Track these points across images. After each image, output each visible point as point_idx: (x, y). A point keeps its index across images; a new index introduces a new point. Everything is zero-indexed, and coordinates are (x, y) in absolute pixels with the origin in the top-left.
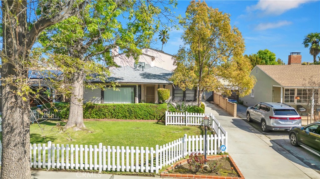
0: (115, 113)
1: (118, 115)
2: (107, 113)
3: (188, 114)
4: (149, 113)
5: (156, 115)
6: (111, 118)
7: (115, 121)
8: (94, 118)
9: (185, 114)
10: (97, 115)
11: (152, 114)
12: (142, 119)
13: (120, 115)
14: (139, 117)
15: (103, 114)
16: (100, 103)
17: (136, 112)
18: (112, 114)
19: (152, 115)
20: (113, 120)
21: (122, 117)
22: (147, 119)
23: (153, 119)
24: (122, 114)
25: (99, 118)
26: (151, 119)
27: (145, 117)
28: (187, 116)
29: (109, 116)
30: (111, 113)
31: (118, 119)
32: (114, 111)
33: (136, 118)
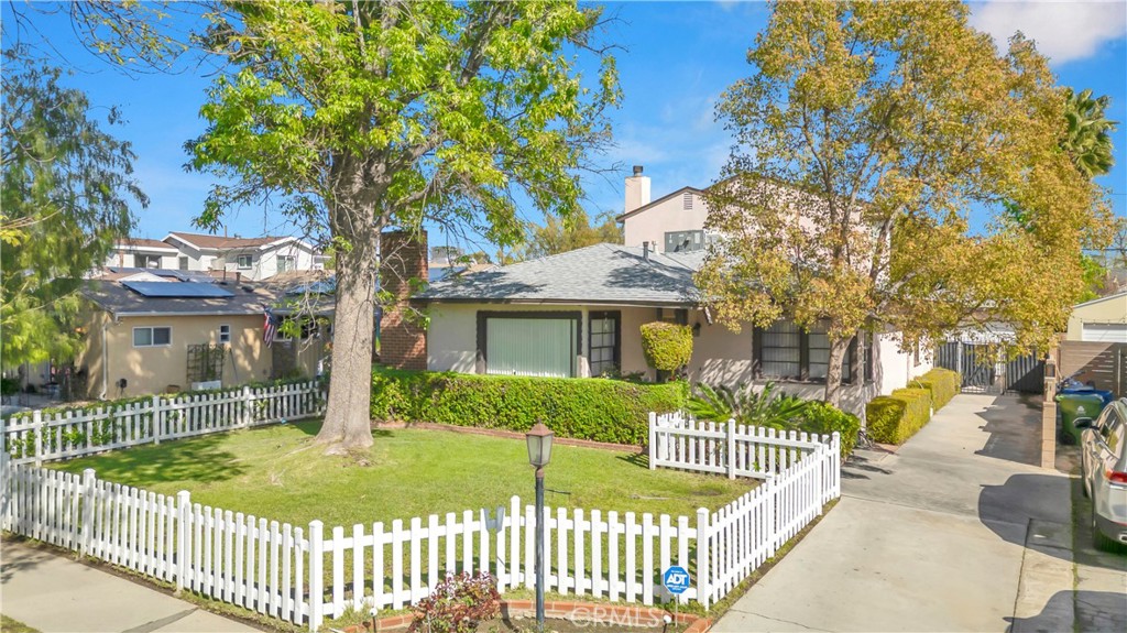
0: (506, 407)
1: (516, 417)
2: (484, 406)
3: (737, 431)
4: (612, 417)
5: (638, 425)
6: (495, 425)
7: (506, 436)
8: (447, 420)
9: (726, 430)
10: (456, 412)
11: (623, 421)
12: (592, 437)
13: (522, 416)
14: (582, 430)
15: (473, 410)
16: (472, 371)
17: (571, 409)
18: (498, 412)
19: (624, 426)
20: (500, 434)
21: (529, 423)
22: (609, 441)
23: (629, 442)
24: (527, 415)
25: (461, 421)
26: (622, 442)
27: (600, 429)
28: (733, 437)
29: (490, 417)
30: (495, 406)
31: (516, 429)
32: (503, 401)
33: (571, 433)
